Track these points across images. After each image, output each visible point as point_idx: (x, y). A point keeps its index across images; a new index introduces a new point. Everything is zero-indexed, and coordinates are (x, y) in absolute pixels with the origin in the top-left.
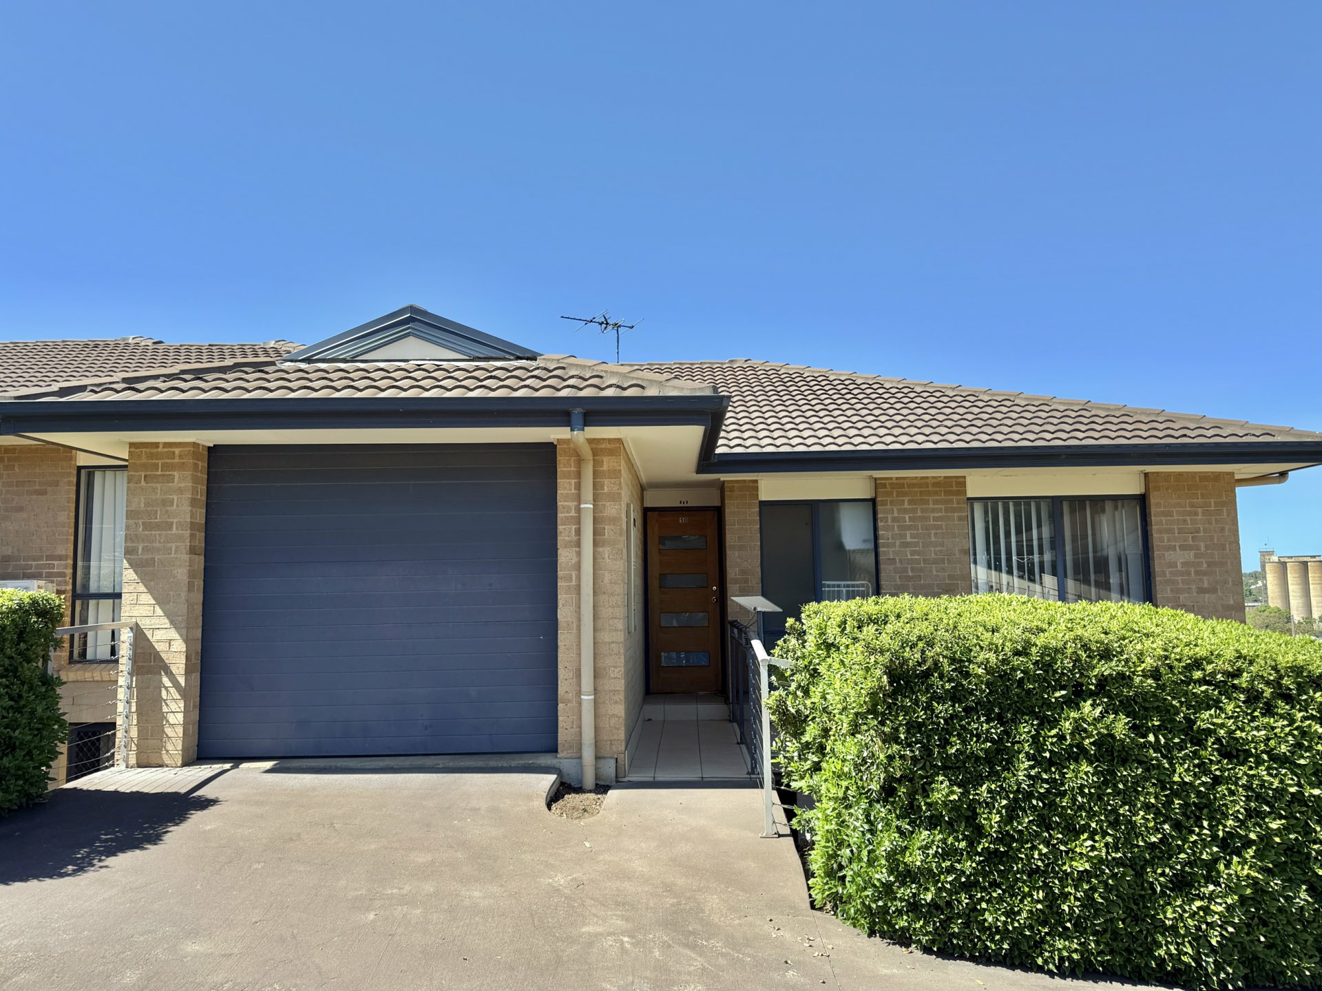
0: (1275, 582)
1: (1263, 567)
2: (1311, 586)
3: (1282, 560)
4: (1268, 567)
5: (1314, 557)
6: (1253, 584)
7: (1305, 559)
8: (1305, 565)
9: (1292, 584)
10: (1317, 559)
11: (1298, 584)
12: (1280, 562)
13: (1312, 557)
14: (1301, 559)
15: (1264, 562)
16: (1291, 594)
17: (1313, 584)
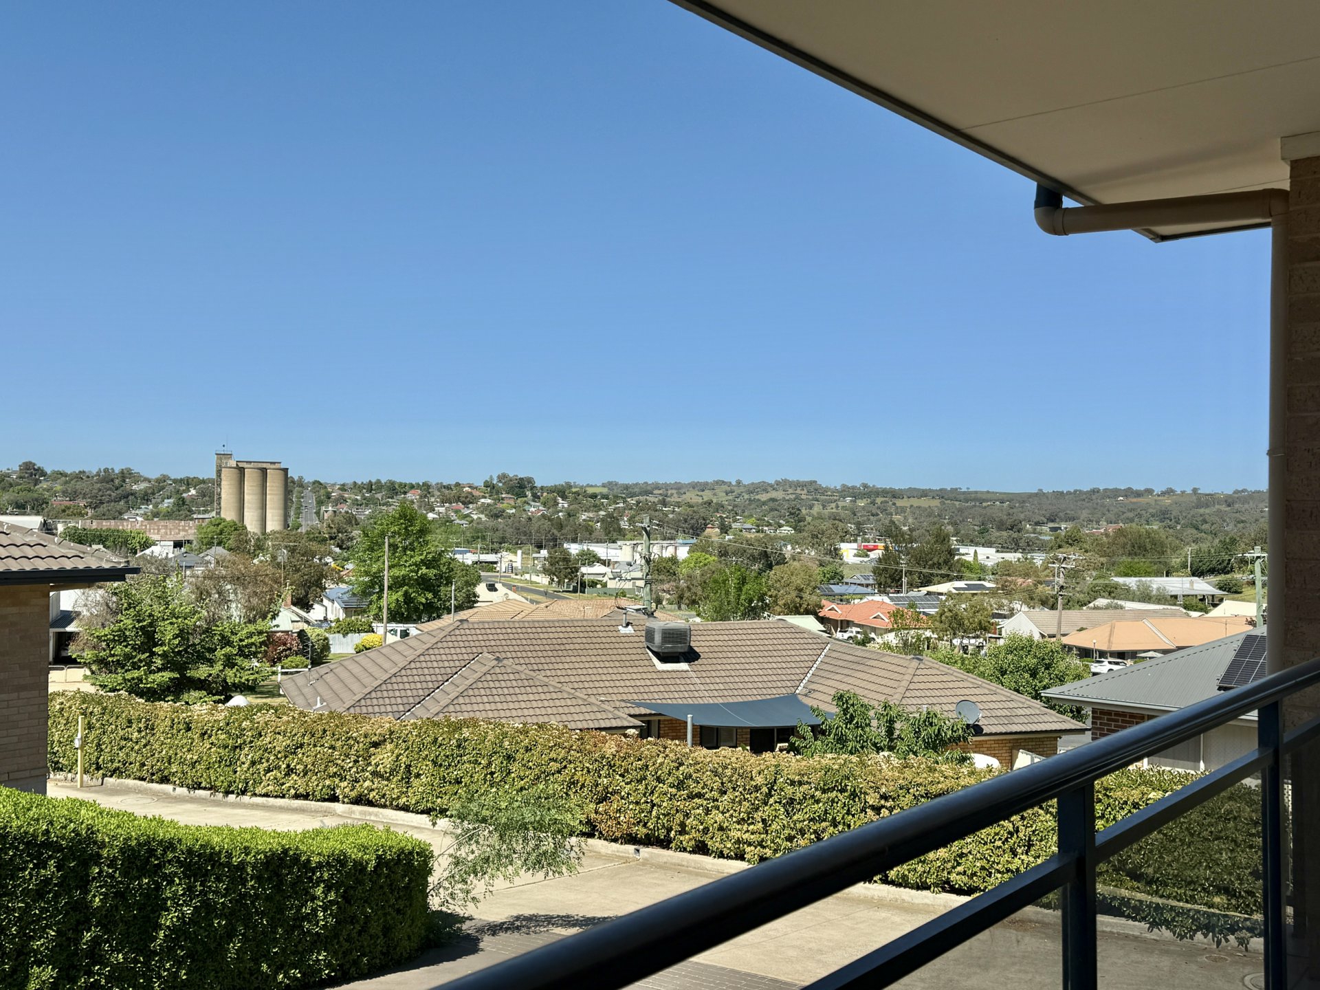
0: (231, 491)
1: (219, 473)
2: (268, 497)
3: (241, 465)
4: (224, 472)
5: (274, 463)
6: (184, 491)
7: (264, 466)
8: (264, 472)
9: (248, 494)
10: (277, 466)
11: (253, 494)
12: (238, 468)
13: (271, 463)
14: (260, 465)
15: (220, 466)
16: (246, 505)
17: (270, 494)
